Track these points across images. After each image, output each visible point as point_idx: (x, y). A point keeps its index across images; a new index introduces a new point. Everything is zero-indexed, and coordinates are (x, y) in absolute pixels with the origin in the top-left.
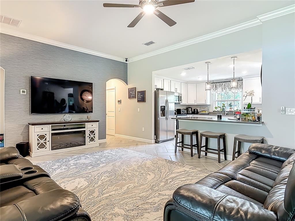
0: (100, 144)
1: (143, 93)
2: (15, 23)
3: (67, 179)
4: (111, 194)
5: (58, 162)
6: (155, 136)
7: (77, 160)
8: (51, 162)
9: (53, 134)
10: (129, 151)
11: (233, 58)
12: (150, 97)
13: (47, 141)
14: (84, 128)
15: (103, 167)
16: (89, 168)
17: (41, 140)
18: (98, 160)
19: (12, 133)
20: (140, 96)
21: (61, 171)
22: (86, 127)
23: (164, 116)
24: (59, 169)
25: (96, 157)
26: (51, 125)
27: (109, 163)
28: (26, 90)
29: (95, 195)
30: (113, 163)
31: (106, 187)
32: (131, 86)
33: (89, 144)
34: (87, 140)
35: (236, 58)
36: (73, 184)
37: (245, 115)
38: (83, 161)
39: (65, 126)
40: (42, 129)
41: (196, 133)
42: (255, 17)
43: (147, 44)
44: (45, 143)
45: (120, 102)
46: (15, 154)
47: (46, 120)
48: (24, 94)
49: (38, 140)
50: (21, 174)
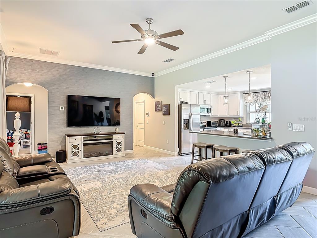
0: (126, 155)
1: (168, 106)
2: (55, 54)
3: (88, 181)
4: (116, 194)
5: (86, 168)
6: (179, 148)
7: (101, 168)
8: (80, 167)
9: (84, 144)
10: (149, 161)
11: (248, 72)
12: (174, 111)
13: (79, 150)
14: (112, 139)
15: (120, 174)
16: (108, 174)
17: (75, 149)
18: (119, 168)
19: (53, 142)
20: (165, 109)
21: (86, 175)
22: (113, 139)
23: (187, 129)
24: (85, 174)
25: (118, 165)
27: (127, 171)
28: (63, 107)
29: (104, 194)
30: (130, 171)
31: (115, 189)
32: (157, 99)
33: (115, 154)
34: (114, 150)
35: (252, 72)
36: (90, 185)
37: (256, 131)
38: (106, 168)
39: (95, 137)
40: (75, 140)
41: (211, 146)
42: (263, 33)
43: (168, 61)
44: (78, 152)
45: (148, 114)
46: (49, 159)
47: (79, 132)
48: (62, 110)
49: (72, 149)
50: (47, 171)
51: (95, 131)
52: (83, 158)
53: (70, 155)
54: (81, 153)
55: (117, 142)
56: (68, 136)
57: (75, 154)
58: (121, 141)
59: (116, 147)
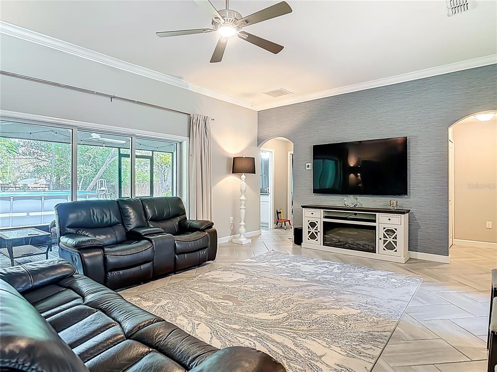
51: (346, 203)
52: (324, 245)
53: (305, 235)
54: (320, 236)
55: (385, 230)
56: (303, 207)
57: (313, 237)
58: (396, 229)
59: (383, 239)
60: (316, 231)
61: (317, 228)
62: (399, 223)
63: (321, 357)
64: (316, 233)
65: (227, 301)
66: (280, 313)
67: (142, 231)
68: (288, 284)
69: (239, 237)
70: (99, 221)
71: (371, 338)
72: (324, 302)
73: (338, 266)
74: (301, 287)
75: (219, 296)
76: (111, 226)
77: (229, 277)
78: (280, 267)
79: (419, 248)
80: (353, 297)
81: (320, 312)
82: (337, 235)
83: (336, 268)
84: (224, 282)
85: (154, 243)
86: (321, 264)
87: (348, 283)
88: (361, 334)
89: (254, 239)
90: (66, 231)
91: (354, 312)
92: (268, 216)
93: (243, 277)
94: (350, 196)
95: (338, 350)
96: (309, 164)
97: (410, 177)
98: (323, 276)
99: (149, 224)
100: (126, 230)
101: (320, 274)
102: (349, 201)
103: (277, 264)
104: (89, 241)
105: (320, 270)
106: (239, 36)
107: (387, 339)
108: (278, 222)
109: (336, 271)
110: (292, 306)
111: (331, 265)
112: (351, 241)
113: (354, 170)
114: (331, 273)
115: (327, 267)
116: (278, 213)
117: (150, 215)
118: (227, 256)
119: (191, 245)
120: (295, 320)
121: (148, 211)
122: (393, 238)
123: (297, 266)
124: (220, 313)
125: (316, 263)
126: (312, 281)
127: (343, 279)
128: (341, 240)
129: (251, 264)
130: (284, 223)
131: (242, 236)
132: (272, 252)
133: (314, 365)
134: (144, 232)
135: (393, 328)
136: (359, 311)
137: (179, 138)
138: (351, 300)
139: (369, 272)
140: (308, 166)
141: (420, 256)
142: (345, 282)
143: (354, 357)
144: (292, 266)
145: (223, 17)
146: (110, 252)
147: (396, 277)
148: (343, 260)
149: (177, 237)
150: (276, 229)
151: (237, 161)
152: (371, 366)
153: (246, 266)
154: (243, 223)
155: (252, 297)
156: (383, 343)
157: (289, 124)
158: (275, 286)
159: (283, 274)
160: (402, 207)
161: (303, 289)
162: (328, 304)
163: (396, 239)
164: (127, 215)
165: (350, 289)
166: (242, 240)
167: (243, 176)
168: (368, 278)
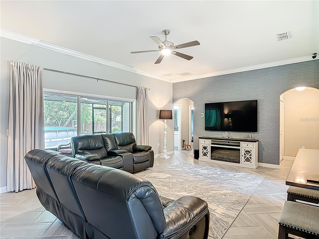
17: (204, 150)
22: (241, 146)
26: (210, 140)
33: (243, 163)
34: (242, 158)
51: (223, 136)
52: (211, 159)
53: (201, 154)
54: (209, 154)
55: (245, 151)
56: (199, 138)
57: (205, 155)
58: (251, 151)
59: (244, 156)
60: (207, 151)
61: (207, 150)
62: (253, 147)
63: (214, 210)
64: (207, 152)
65: (165, 187)
66: (192, 193)
67: (116, 151)
68: (194, 179)
69: (163, 155)
70: (94, 146)
71: (238, 203)
72: (214, 188)
73: (220, 170)
74: (201, 180)
75: (160, 185)
76: (99, 148)
77: (162, 176)
78: (188, 171)
79: (264, 161)
80: (228, 185)
81: (212, 192)
82: (218, 154)
83: (219, 171)
84: (161, 178)
85: (124, 158)
86: (210, 169)
87: (226, 179)
88: (233, 201)
89: (171, 155)
90: (78, 152)
91: (229, 192)
92: (178, 143)
93: (169, 175)
94: (226, 132)
95: (222, 207)
96: (203, 114)
97: (259, 122)
98: (212, 175)
99: (118, 147)
100: (107, 151)
101: (210, 174)
102: (225, 135)
103: (187, 169)
104: (93, 156)
105: (210, 172)
106: (172, 53)
107: (246, 203)
108: (183, 146)
109: (218, 173)
110: (198, 189)
111: (216, 170)
112: (226, 157)
113: (227, 116)
114: (216, 174)
115: (213, 171)
116: (183, 141)
117: (118, 143)
118: (159, 165)
119: (141, 159)
120: (200, 195)
121: (117, 140)
122: (249, 156)
123: (197, 170)
124: (162, 192)
125: (207, 169)
126: (206, 178)
127: (223, 177)
128: (221, 156)
129: (172, 169)
130: (187, 147)
131: (165, 154)
132: (183, 163)
133: (212, 213)
134: (117, 152)
135: (248, 199)
136: (232, 192)
137: (131, 100)
138: (228, 186)
139: (236, 173)
140: (202, 115)
141: (264, 165)
142: (224, 178)
143: (230, 210)
144: (195, 170)
145: (165, 45)
146: (103, 162)
147: (251, 176)
148: (222, 168)
149: (134, 155)
150: (182, 151)
151: (162, 112)
152: (238, 213)
153: (170, 170)
154: (165, 147)
155: (176, 185)
156: (243, 205)
157: (191, 91)
158: (187, 180)
159: (191, 174)
160: (254, 138)
161: (202, 181)
162: (216, 188)
163: (251, 156)
164: (107, 143)
165: (227, 182)
166: (165, 156)
167: (166, 121)
168: (236, 176)
